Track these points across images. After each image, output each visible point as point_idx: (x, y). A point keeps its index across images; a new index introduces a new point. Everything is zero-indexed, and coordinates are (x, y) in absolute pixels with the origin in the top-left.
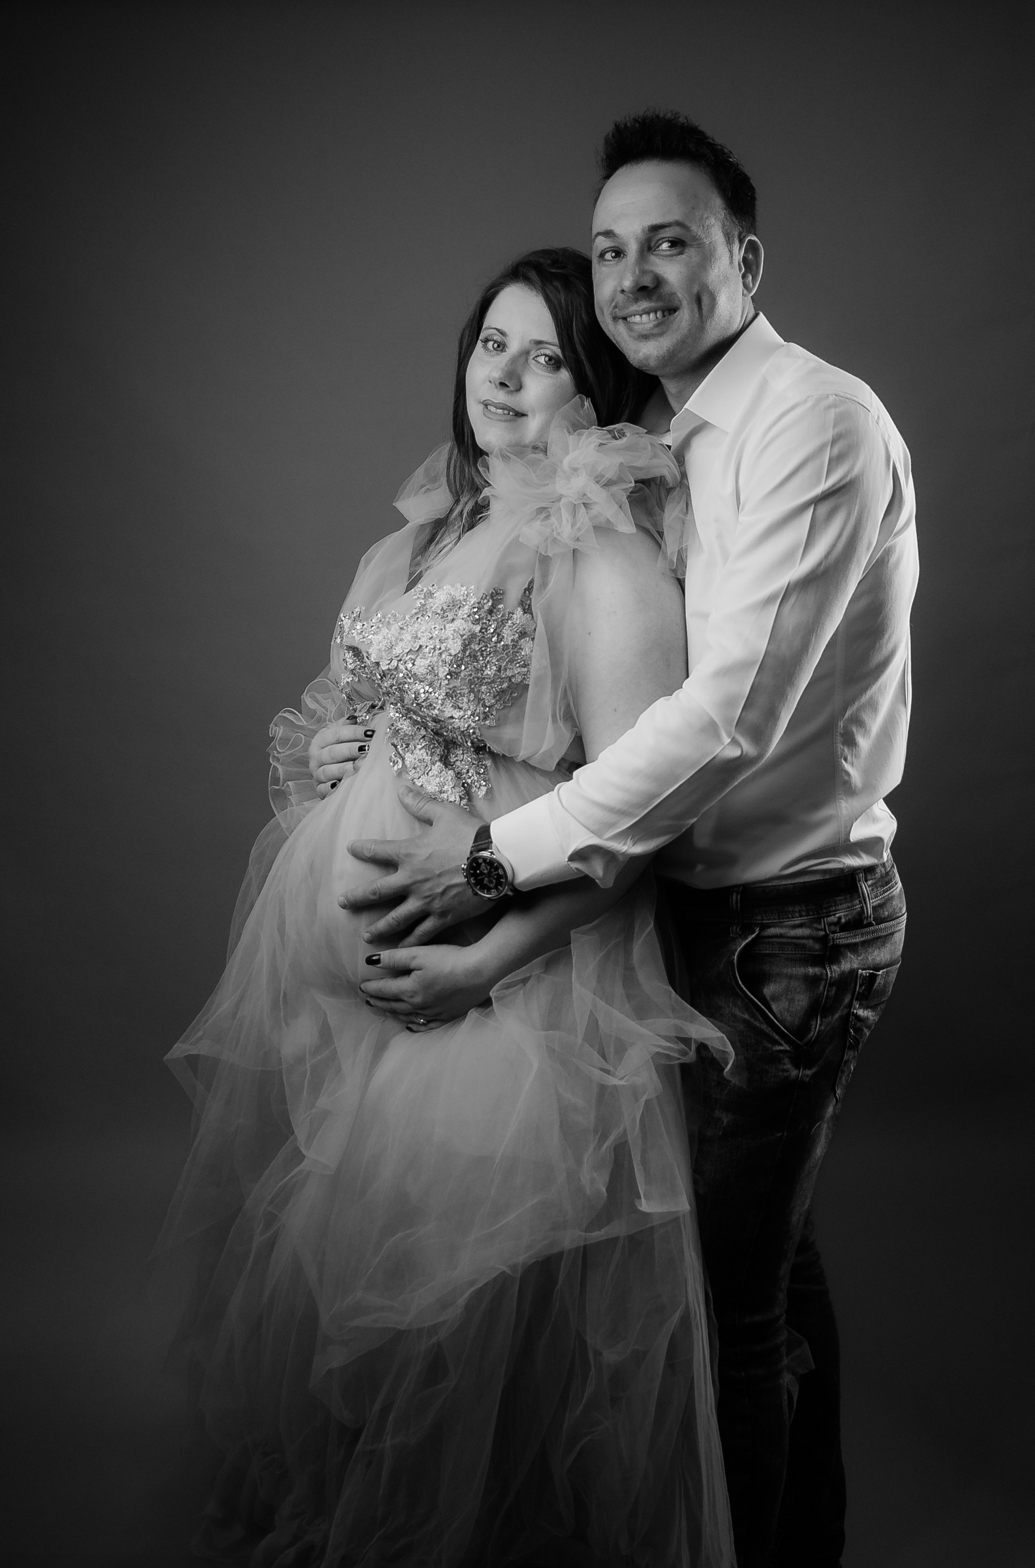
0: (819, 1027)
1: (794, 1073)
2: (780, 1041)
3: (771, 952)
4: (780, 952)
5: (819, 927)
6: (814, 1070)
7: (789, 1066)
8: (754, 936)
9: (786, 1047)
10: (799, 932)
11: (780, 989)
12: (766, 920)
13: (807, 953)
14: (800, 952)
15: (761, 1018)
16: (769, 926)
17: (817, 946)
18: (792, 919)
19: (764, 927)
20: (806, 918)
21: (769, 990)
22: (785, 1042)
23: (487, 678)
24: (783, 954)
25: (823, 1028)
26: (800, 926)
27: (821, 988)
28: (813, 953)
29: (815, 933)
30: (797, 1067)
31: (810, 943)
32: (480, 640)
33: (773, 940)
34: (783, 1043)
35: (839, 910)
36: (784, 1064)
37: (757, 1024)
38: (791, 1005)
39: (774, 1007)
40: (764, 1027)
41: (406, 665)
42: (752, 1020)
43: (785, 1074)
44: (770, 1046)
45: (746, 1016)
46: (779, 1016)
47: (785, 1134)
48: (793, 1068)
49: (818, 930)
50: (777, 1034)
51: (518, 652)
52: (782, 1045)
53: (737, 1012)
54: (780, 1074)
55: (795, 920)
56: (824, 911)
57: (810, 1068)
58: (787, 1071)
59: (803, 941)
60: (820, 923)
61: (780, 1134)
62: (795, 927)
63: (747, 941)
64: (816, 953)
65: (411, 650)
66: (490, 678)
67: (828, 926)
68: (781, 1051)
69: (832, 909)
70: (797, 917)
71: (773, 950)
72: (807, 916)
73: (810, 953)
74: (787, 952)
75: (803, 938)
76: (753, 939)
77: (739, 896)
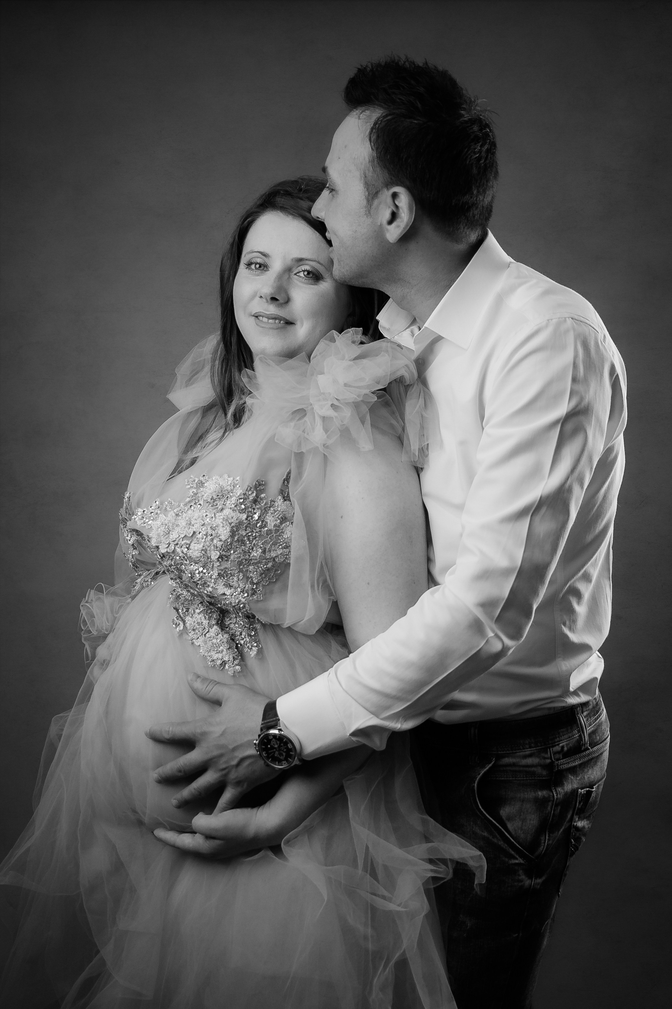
0: (548, 842)
1: (527, 882)
2: (516, 855)
3: (506, 779)
4: (514, 779)
5: (546, 756)
6: (544, 878)
7: (523, 877)
8: (490, 765)
9: (520, 860)
10: (529, 761)
11: (514, 811)
12: (500, 751)
13: (536, 778)
14: (530, 778)
15: (498, 836)
16: (504, 756)
17: (544, 773)
18: (523, 750)
19: (499, 757)
20: (535, 749)
21: (505, 812)
22: (519, 856)
23: (254, 559)
24: (516, 780)
25: (551, 842)
26: (530, 756)
27: (549, 808)
28: (541, 778)
29: (542, 762)
30: (530, 877)
31: (539, 770)
32: (246, 527)
33: (508, 768)
34: (517, 857)
35: (562, 740)
36: (519, 875)
37: (495, 840)
38: (524, 824)
39: (509, 826)
40: (501, 843)
41: (182, 549)
42: (491, 838)
43: (520, 884)
44: (507, 860)
45: (486, 834)
46: (513, 833)
47: (521, 934)
48: (526, 878)
49: (545, 758)
50: (512, 849)
51: (280, 536)
52: (517, 859)
53: (478, 830)
54: (516, 884)
55: (525, 751)
56: (550, 742)
57: (540, 877)
58: (521, 881)
59: (533, 769)
60: (547, 753)
61: (517, 935)
62: (525, 757)
63: (485, 770)
64: (544, 778)
65: (186, 535)
66: (256, 559)
67: (553, 755)
68: (516, 864)
69: (556, 740)
70: (527, 749)
71: (507, 777)
72: (535, 747)
73: (538, 778)
74: (520, 779)
75: (532, 766)
76: (490, 768)
77: (477, 731)
